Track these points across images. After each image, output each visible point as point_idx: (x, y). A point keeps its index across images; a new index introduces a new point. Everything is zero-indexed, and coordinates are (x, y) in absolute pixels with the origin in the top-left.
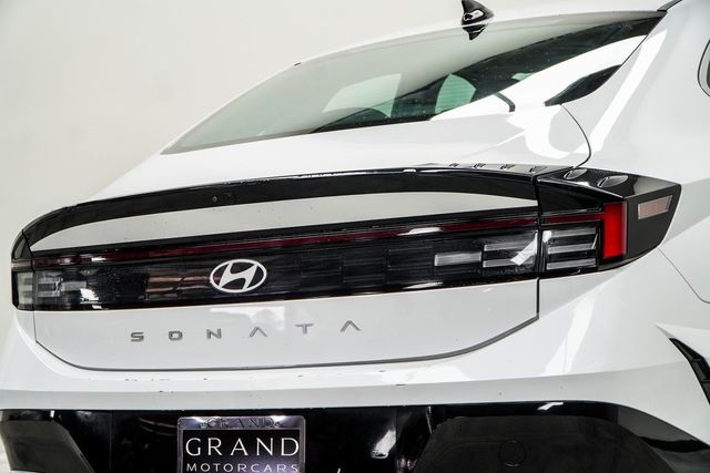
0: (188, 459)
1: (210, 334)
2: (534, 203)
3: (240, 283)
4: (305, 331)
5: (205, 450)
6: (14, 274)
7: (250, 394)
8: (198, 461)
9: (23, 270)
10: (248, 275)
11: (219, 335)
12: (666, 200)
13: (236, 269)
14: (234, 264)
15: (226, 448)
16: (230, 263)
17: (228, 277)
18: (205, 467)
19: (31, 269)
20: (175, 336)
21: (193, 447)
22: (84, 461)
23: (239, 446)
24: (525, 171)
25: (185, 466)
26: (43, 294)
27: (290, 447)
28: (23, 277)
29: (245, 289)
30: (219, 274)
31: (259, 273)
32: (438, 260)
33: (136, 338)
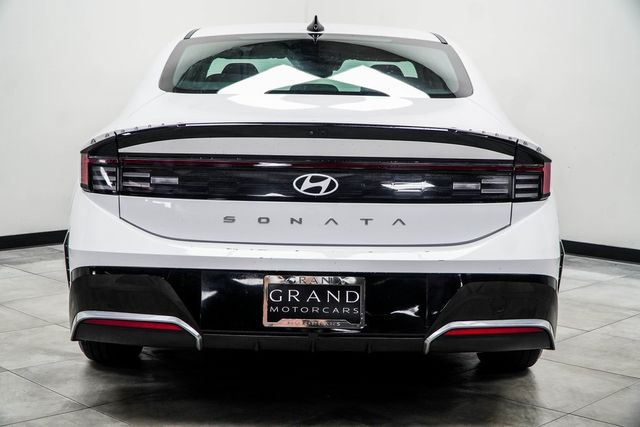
0: (271, 303)
1: (292, 220)
2: (512, 158)
3: (317, 190)
4: (366, 223)
5: (285, 296)
7: (335, 262)
8: (280, 305)
11: (300, 222)
13: (314, 180)
14: (312, 177)
15: (303, 297)
16: (310, 176)
17: (307, 184)
18: (285, 309)
20: (263, 220)
21: (276, 296)
23: (313, 295)
25: (269, 308)
27: (352, 297)
29: (322, 193)
30: (301, 181)
31: (332, 185)
32: (455, 186)
33: (228, 220)
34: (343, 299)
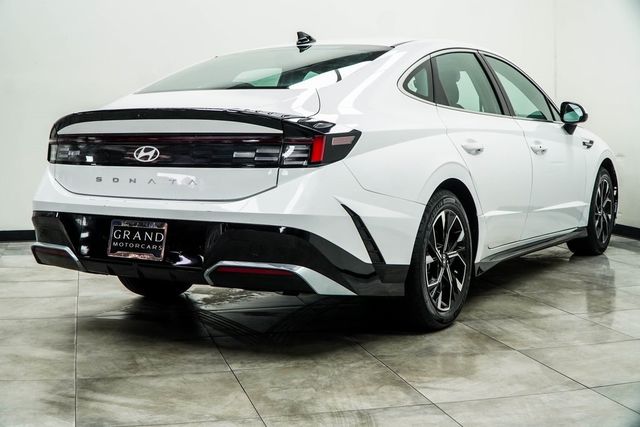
0: (114, 240)
1: (131, 180)
2: (281, 132)
3: (147, 157)
4: (173, 183)
5: (122, 235)
6: (50, 145)
8: (119, 241)
9: (54, 143)
10: (151, 154)
11: (135, 181)
12: (353, 138)
13: (146, 151)
15: (131, 236)
16: (144, 147)
17: (142, 154)
18: (121, 244)
19: (57, 143)
20: (115, 180)
21: (117, 234)
22: (68, 237)
24: (279, 116)
25: (112, 243)
26: (61, 156)
27: (159, 237)
28: (54, 147)
29: (149, 160)
30: (139, 152)
31: (156, 153)
32: (235, 155)
33: (99, 179)
34: (154, 238)
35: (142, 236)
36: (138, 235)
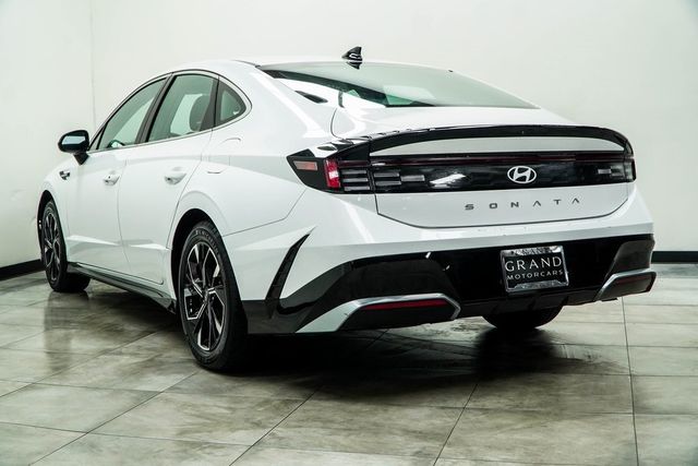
0: (508, 273)
1: (512, 204)
3: (524, 178)
4: (558, 203)
5: (516, 267)
8: (513, 273)
11: (517, 205)
13: (520, 171)
14: (519, 168)
15: (527, 265)
16: (517, 168)
18: (517, 276)
20: (493, 206)
21: (510, 267)
25: (507, 277)
29: (527, 181)
30: (512, 173)
33: (469, 207)
34: (552, 264)
35: (539, 263)
36: (534, 263)
